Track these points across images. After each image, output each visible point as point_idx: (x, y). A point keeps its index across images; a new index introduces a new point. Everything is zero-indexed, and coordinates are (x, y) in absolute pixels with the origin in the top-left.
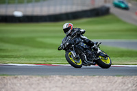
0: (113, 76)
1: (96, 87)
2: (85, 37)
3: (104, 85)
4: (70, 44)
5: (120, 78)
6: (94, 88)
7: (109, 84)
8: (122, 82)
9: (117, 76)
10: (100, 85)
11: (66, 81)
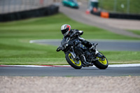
0: (63, 76)
1: (45, 87)
2: (82, 39)
3: (54, 86)
4: (70, 46)
5: (70, 78)
6: (44, 89)
7: (58, 85)
8: (72, 83)
9: (67, 76)
10: (50, 86)
11: (15, 82)
